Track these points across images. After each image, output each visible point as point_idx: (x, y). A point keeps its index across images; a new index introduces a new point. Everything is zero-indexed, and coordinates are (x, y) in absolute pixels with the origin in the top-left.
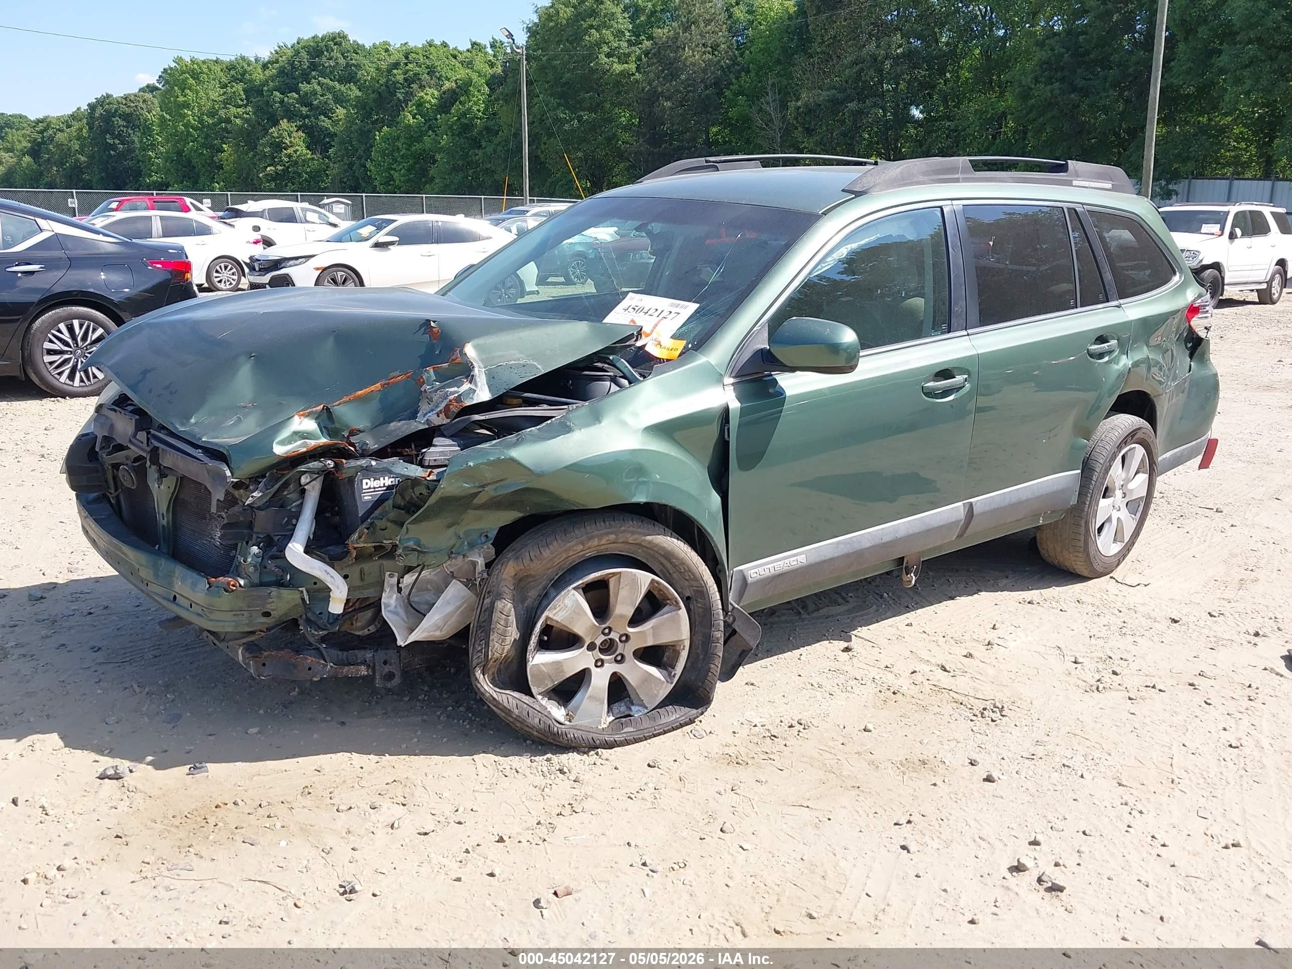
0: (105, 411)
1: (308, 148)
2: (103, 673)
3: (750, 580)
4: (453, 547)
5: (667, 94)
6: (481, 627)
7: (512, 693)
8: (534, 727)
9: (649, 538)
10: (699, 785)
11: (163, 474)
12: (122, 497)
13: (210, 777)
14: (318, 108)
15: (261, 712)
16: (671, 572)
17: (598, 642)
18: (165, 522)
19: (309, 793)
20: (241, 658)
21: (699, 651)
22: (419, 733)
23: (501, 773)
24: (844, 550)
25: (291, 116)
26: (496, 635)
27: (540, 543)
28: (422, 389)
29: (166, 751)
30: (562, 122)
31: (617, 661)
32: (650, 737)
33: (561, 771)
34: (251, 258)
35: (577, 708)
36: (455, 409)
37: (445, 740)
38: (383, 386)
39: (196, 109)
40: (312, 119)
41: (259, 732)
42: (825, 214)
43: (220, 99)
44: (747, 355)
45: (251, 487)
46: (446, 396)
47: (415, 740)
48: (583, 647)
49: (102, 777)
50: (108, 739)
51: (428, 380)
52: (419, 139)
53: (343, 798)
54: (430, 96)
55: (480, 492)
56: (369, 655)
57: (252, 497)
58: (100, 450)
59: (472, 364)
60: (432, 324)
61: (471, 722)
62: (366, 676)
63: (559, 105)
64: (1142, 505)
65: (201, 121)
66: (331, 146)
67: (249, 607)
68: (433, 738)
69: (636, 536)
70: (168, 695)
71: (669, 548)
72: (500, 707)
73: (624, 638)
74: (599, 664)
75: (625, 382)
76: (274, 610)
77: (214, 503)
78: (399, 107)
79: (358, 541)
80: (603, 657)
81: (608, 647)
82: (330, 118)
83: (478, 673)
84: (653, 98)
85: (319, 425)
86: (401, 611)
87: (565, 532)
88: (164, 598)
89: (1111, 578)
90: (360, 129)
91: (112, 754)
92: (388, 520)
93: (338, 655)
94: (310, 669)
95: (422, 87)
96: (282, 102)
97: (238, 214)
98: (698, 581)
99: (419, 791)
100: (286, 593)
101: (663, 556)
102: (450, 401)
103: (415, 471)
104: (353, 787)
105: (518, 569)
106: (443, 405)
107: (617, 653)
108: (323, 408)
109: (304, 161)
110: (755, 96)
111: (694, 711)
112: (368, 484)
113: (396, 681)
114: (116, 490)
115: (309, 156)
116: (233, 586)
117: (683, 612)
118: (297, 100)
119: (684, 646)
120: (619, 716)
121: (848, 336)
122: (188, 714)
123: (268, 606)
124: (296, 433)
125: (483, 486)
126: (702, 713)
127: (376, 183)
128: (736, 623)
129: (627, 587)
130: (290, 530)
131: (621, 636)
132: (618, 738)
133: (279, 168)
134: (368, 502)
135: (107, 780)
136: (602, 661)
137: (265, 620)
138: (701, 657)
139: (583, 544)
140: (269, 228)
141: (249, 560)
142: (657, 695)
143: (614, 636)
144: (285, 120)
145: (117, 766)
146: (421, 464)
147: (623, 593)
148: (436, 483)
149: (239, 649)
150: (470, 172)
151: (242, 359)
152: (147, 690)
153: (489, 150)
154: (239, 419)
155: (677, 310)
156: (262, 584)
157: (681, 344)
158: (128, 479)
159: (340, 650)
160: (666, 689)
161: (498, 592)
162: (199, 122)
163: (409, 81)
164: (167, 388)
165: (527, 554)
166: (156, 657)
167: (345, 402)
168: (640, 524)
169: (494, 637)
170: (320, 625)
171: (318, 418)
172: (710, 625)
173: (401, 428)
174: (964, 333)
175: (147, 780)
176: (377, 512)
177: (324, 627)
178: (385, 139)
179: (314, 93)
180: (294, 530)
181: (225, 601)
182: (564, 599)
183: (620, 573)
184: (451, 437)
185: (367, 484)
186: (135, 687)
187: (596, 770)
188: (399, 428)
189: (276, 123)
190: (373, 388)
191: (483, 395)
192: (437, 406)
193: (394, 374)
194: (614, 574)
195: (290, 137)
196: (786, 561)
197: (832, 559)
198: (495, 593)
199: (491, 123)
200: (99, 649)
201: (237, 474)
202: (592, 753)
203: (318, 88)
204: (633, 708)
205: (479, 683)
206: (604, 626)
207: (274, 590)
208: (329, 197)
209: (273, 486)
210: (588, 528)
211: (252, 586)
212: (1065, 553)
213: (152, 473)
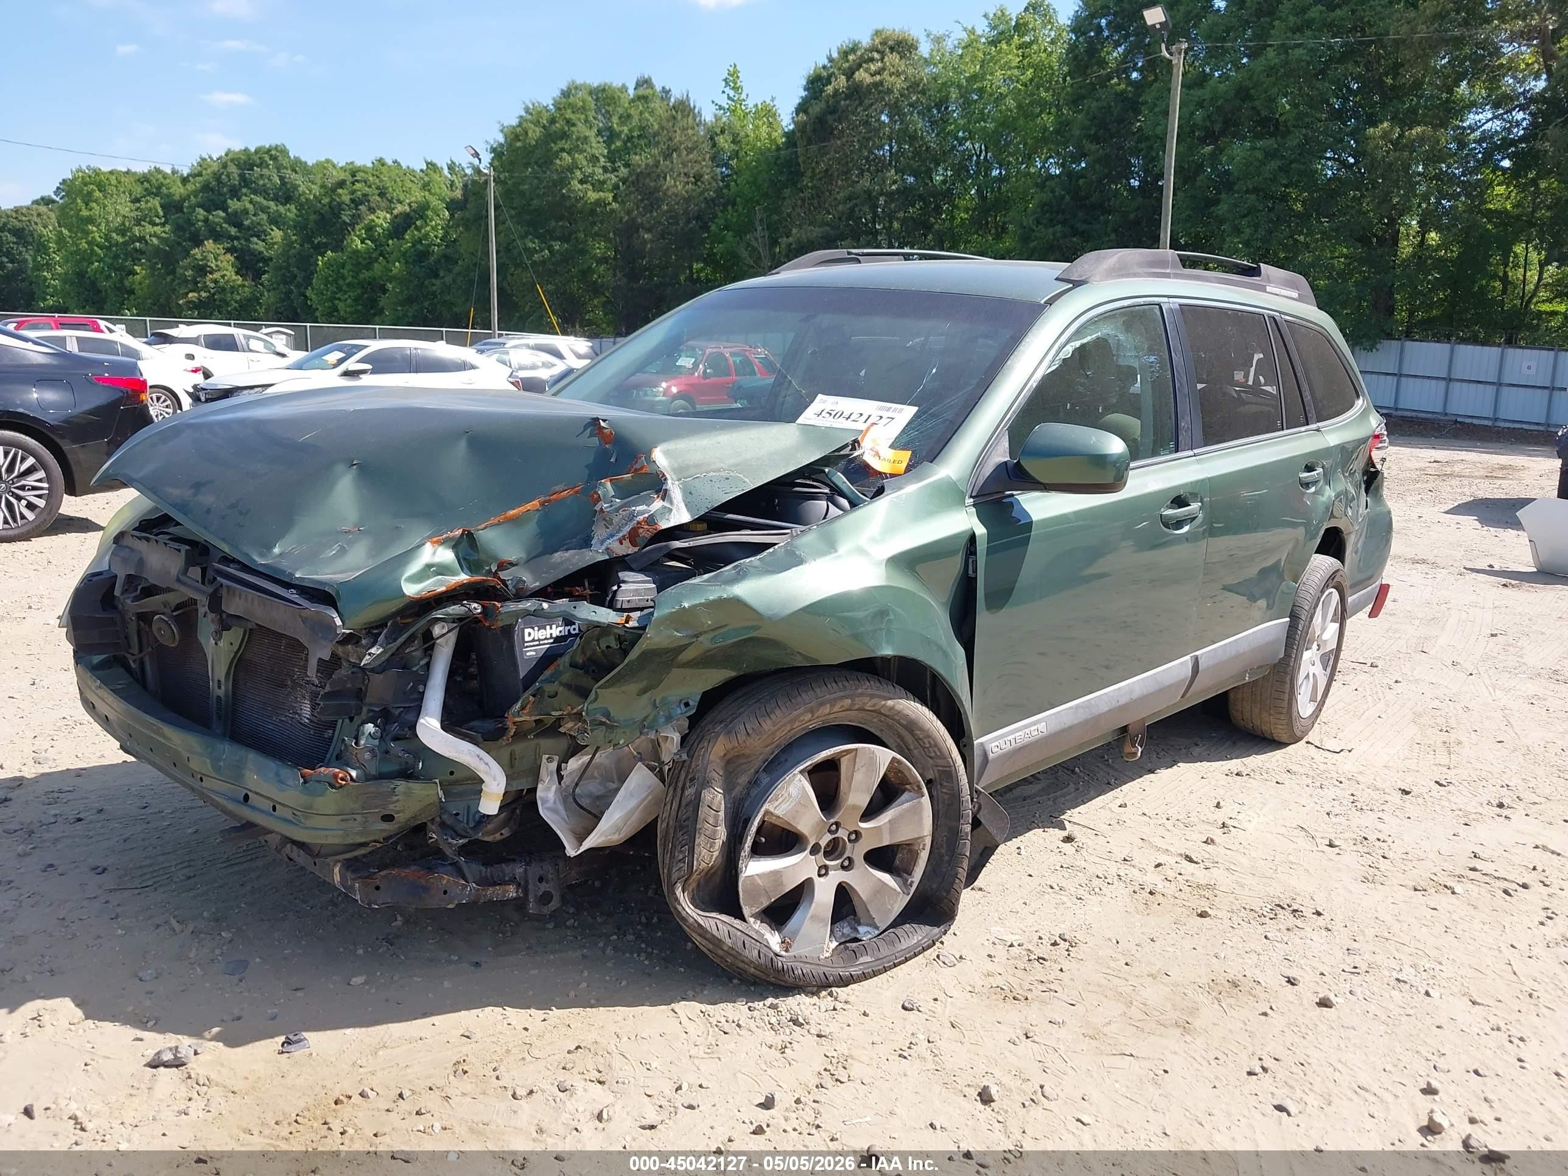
0: (128, 541)
1: (237, 273)
2: (119, 905)
3: (991, 756)
4: (644, 720)
5: (648, 226)
6: (681, 827)
7: (719, 917)
8: (752, 962)
9: (890, 703)
10: (982, 1032)
11: (225, 623)
12: (147, 660)
13: (314, 1054)
14: (249, 228)
15: (360, 952)
16: (912, 747)
17: (823, 843)
18: (221, 692)
19: (465, 1072)
20: (337, 878)
21: (943, 851)
22: (586, 974)
23: (716, 1029)
24: (1082, 716)
25: (217, 237)
26: (703, 837)
27: (757, 711)
28: (597, 508)
29: (239, 1018)
30: (531, 252)
31: (843, 868)
32: (890, 968)
33: (795, 1022)
34: (195, 387)
35: (795, 933)
36: (645, 533)
37: (624, 983)
38: (542, 504)
39: (103, 225)
40: (243, 242)
41: (366, 983)
42: (1050, 302)
43: (132, 214)
44: (988, 470)
45: (364, 642)
46: (632, 516)
47: (584, 985)
48: (805, 850)
49: (155, 1064)
50: (148, 1003)
51: (604, 495)
52: (368, 267)
53: (517, 1076)
54: (382, 219)
55: (691, 643)
56: (519, 870)
57: (370, 654)
58: (122, 594)
59: (664, 475)
60: (602, 424)
61: (649, 956)
62: (515, 899)
63: (527, 234)
64: (1332, 658)
65: (107, 238)
66: (265, 272)
67: (364, 808)
68: (607, 982)
69: (875, 700)
70: (223, 934)
71: (913, 716)
72: (708, 936)
73: (853, 837)
74: (823, 872)
75: (844, 502)
76: (398, 812)
77: (313, 664)
78: (345, 230)
79: (520, 714)
80: (828, 863)
81: (833, 849)
82: (263, 241)
83: (679, 892)
84: (631, 229)
85: (457, 556)
86: (561, 807)
87: (789, 697)
88: (229, 798)
89: (1308, 743)
90: (299, 253)
91: (159, 1025)
92: (561, 683)
93: (481, 872)
94: (445, 892)
95: (372, 210)
96: (206, 220)
97: (167, 339)
98: (945, 758)
99: (617, 1062)
100: (416, 787)
101: (906, 727)
102: (638, 523)
103: (605, 615)
104: (523, 1059)
105: (729, 746)
106: (627, 529)
107: (845, 856)
108: (463, 534)
109: (232, 287)
110: (743, 229)
111: (936, 930)
112: (532, 634)
113: (555, 904)
114: (141, 651)
115: (239, 282)
116: (342, 779)
117: (926, 800)
118: (224, 218)
119: (924, 845)
120: (843, 940)
121: (1115, 446)
122: (258, 960)
123: (391, 807)
124: (429, 566)
125: (697, 636)
126: (945, 933)
127: (318, 314)
128: (981, 813)
129: (864, 769)
130: (416, 700)
131: (850, 834)
132: (855, 971)
133: (204, 294)
134: (531, 658)
135: (162, 1069)
136: (826, 867)
137: (385, 826)
138: (946, 858)
139: (812, 713)
140: (206, 357)
141: (362, 742)
142: (890, 911)
143: (842, 834)
144: (211, 241)
145: (177, 1047)
146: (611, 605)
147: (859, 776)
148: (641, 632)
149: (335, 865)
150: (426, 304)
151: (340, 468)
152: (191, 927)
153: (448, 279)
154: (342, 547)
155: (891, 414)
156: (382, 776)
157: (906, 456)
158: (166, 633)
159: (483, 865)
160: (900, 902)
161: (705, 778)
162: (106, 240)
163: (356, 203)
164: (233, 506)
165: (742, 727)
166: (189, 878)
167: (492, 525)
168: (878, 684)
169: (700, 840)
170: (460, 831)
171: (456, 545)
172: (959, 817)
173: (570, 560)
174: (1190, 453)
175: (222, 1065)
176: (548, 673)
177: (464, 834)
178: (328, 265)
179: (246, 212)
180: (422, 699)
181: (328, 801)
182: (789, 785)
183: (856, 749)
184: (641, 571)
185: (530, 634)
186: (173, 922)
187: (840, 1016)
188: (568, 560)
189: (199, 243)
190: (529, 506)
191: (681, 516)
192: (619, 531)
193: (557, 488)
194: (848, 752)
195: (216, 260)
196: (1027, 731)
197: (1071, 728)
198: (701, 780)
199: (449, 251)
200: (104, 870)
201: (348, 623)
202: (824, 993)
203: (250, 207)
204: (860, 929)
205: (680, 904)
206: (832, 821)
207: (401, 785)
208: (267, 326)
209: (395, 640)
210: (818, 691)
211: (367, 780)
212: (1265, 715)
213: (206, 627)
